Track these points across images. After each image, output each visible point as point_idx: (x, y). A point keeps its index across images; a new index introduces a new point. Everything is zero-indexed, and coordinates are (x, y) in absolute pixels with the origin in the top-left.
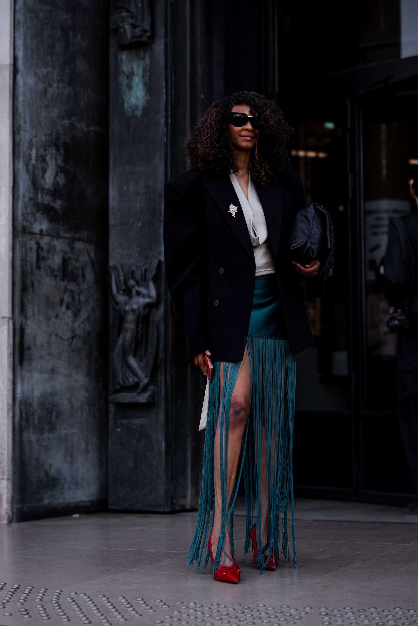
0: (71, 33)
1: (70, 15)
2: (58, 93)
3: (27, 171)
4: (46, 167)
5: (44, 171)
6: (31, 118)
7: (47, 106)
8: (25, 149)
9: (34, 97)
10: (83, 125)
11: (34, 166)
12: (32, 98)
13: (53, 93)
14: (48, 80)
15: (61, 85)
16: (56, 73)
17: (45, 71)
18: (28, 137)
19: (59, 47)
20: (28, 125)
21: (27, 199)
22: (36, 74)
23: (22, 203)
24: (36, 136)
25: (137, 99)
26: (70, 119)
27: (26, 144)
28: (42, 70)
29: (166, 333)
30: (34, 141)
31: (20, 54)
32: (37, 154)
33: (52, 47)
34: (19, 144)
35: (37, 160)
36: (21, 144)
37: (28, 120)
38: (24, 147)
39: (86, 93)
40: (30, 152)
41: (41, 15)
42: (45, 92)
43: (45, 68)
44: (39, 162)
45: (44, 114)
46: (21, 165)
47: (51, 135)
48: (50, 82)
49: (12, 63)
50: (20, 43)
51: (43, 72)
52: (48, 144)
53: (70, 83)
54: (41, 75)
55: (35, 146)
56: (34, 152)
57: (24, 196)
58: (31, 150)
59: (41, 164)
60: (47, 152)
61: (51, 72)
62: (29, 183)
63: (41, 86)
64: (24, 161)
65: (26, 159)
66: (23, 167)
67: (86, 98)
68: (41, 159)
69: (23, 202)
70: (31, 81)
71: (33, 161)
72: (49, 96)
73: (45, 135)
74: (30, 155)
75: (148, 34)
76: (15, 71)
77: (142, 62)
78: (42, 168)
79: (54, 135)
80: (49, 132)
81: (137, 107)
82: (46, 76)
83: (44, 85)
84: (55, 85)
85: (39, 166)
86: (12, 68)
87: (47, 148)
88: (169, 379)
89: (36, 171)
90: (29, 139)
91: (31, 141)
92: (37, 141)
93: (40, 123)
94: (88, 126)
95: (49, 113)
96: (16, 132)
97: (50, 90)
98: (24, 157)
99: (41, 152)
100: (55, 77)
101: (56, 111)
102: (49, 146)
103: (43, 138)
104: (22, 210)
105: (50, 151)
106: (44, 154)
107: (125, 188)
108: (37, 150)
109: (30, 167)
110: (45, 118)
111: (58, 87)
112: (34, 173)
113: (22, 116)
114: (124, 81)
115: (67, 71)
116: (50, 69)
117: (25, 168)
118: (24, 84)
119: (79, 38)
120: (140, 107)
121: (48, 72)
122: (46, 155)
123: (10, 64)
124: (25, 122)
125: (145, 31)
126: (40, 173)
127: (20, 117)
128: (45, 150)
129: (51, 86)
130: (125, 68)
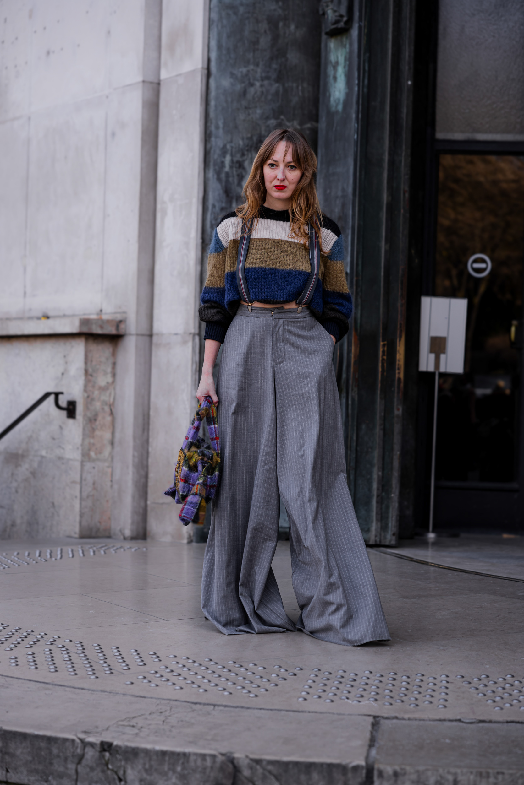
0: (281, 24)
1: (280, 3)
2: (262, 92)
3: (219, 179)
4: (244, 173)
5: (241, 178)
6: (225, 123)
7: (246, 108)
8: (216, 156)
9: (229, 99)
10: (296, 124)
11: (227, 174)
12: (226, 102)
13: (256, 93)
14: (249, 79)
15: (266, 82)
16: (259, 70)
17: (244, 70)
18: (220, 144)
19: (265, 41)
20: (221, 131)
21: (217, 209)
22: (232, 75)
23: (211, 214)
24: (231, 142)
25: (340, 92)
26: (277, 118)
27: (218, 152)
28: (240, 70)
29: (349, 352)
30: (228, 147)
31: (213, 56)
32: (232, 161)
33: (256, 42)
34: (209, 152)
35: (231, 167)
36: (212, 152)
37: (221, 124)
38: (215, 155)
39: (300, 88)
40: (223, 159)
41: (242, 10)
42: (244, 93)
43: (245, 67)
44: (234, 169)
45: (242, 116)
46: (211, 174)
47: (251, 138)
48: (252, 81)
49: (206, 66)
50: (213, 43)
51: (242, 72)
52: (247, 148)
53: (279, 79)
54: (239, 75)
55: (229, 152)
56: (228, 159)
57: (214, 206)
58: (224, 157)
59: (236, 171)
60: (245, 157)
61: (253, 70)
62: (221, 192)
63: (239, 87)
64: (215, 170)
65: (217, 168)
66: (213, 175)
67: (300, 93)
68: (237, 165)
69: (213, 213)
70: (226, 83)
71: (227, 169)
72: (249, 96)
73: (243, 139)
74: (223, 163)
75: (345, 19)
76: (209, 74)
77: (344, 50)
78: (238, 175)
79: (255, 139)
80: (249, 135)
81: (339, 100)
82: (247, 75)
83: (243, 85)
84: (258, 84)
85: (235, 173)
86: (206, 71)
87: (246, 153)
88: (350, 402)
89: (231, 179)
90: (221, 146)
91: (225, 146)
92: (232, 147)
93: (236, 127)
94: (301, 124)
95: (249, 114)
96: (207, 139)
97: (252, 90)
98: (215, 165)
99: (238, 157)
100: (258, 75)
101: (259, 111)
102: (248, 150)
103: (241, 143)
104: (211, 222)
105: (250, 156)
106: (241, 159)
107: (328, 191)
108: (232, 155)
109: (223, 176)
110: (244, 120)
111: (262, 86)
112: (227, 181)
113: (214, 121)
114: (331, 71)
115: (274, 66)
116: (251, 67)
117: (215, 176)
118: (217, 88)
119: (292, 27)
120: (341, 101)
121: (248, 71)
122: (244, 161)
123: (203, 68)
124: (217, 128)
125: (342, 16)
126: (236, 181)
127: (211, 123)
128: (243, 155)
129: (252, 85)
130: (332, 58)
